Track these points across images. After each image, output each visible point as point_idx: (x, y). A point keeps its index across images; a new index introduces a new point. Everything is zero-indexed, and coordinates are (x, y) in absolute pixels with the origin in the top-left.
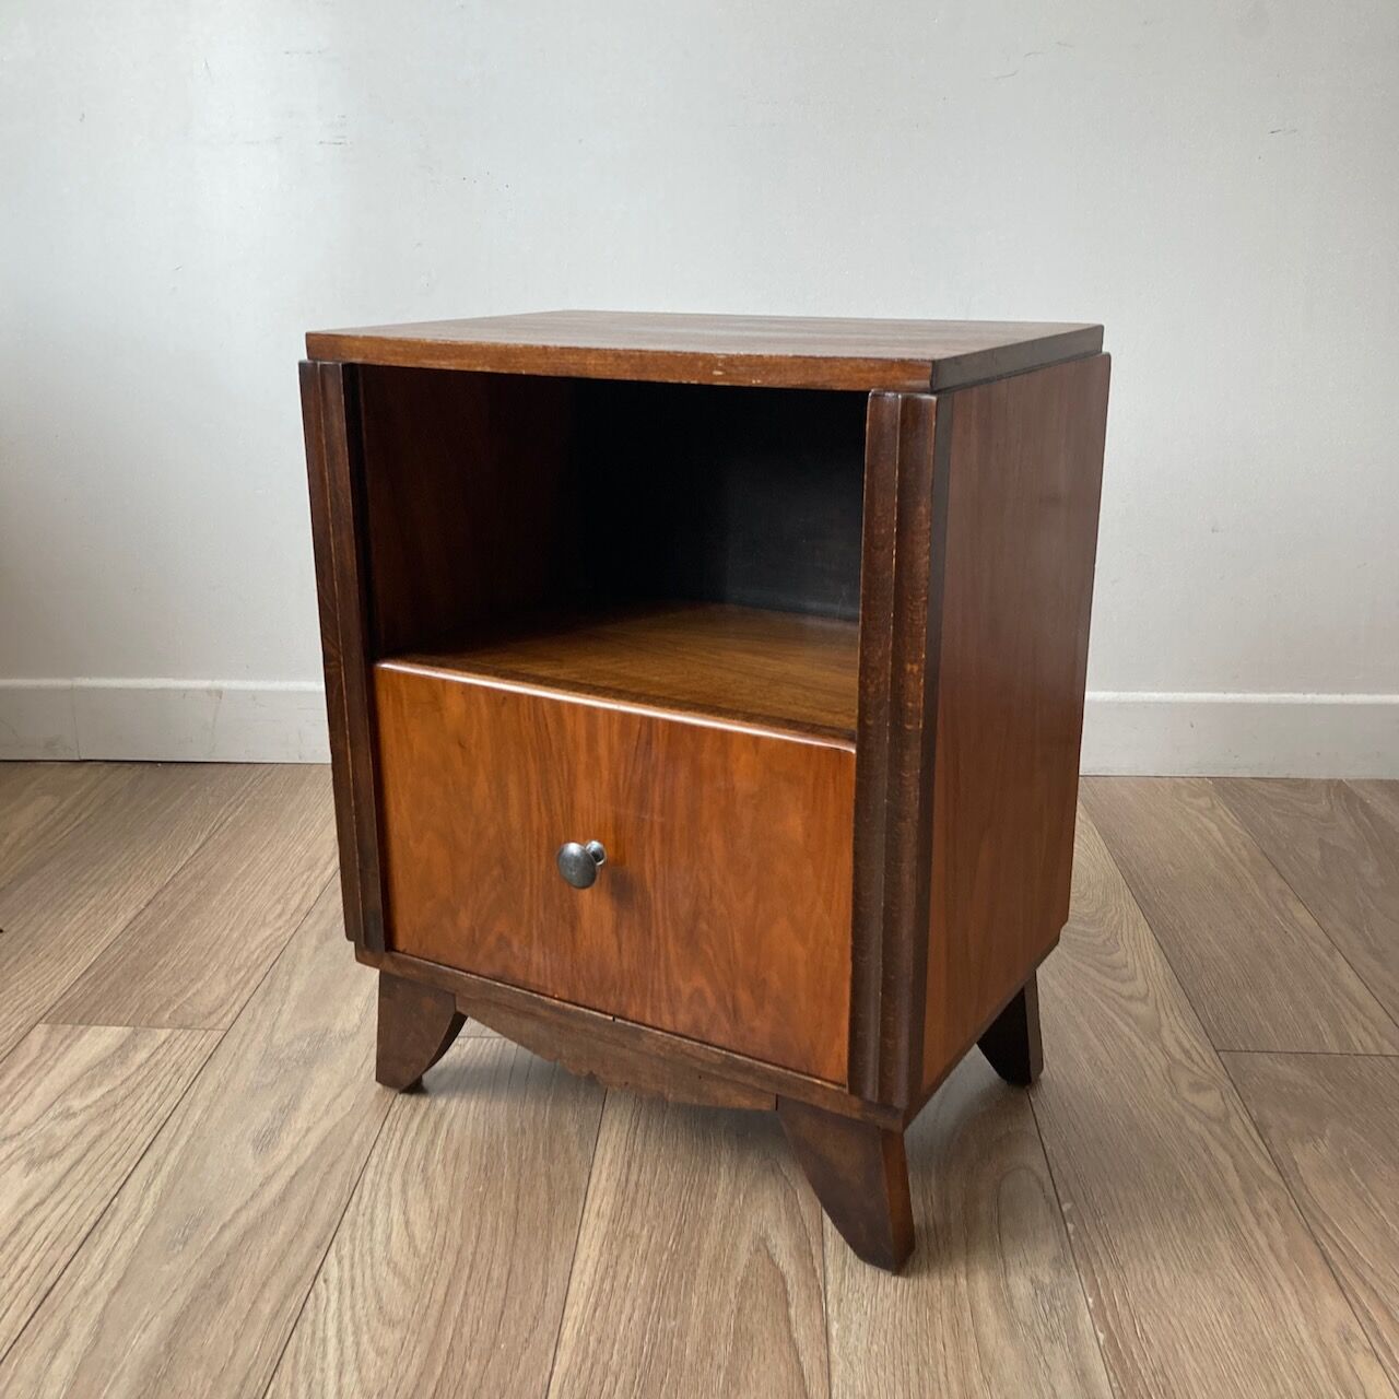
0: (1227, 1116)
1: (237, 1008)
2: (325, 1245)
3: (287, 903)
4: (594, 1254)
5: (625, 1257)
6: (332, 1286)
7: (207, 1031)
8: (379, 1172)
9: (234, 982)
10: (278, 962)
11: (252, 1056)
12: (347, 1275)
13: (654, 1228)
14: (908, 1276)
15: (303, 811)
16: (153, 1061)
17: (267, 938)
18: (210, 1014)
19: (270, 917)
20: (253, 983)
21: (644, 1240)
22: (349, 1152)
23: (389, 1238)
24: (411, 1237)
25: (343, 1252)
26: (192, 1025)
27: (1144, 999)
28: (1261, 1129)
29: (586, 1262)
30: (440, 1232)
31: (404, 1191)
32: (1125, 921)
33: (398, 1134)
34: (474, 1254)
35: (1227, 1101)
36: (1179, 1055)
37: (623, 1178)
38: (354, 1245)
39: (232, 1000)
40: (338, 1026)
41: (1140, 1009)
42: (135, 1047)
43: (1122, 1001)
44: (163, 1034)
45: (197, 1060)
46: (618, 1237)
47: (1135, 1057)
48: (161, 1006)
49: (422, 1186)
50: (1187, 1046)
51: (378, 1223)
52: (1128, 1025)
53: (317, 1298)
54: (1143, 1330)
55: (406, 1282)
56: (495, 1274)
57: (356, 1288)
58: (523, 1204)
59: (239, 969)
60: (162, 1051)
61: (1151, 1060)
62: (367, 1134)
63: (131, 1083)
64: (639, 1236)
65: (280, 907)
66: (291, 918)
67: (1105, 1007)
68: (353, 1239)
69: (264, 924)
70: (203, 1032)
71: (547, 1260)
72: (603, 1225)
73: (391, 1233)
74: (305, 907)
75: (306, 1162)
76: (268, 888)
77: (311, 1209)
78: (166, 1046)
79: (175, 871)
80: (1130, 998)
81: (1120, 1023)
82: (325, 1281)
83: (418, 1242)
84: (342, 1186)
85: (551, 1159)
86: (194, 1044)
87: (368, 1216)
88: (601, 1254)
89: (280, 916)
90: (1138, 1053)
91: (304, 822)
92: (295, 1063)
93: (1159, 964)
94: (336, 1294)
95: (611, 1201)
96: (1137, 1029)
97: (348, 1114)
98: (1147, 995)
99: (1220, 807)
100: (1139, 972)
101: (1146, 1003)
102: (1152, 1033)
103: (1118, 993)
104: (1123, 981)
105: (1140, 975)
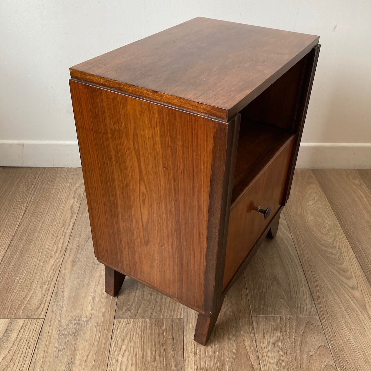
1: (46, 306)
3: (58, 245)
7: (37, 319)
9: (44, 290)
10: (58, 279)
11: (55, 333)
15: (58, 193)
16: (18, 340)
17: (53, 265)
18: (37, 309)
19: (53, 253)
20: (51, 291)
26: (31, 316)
32: (343, 245)
39: (44, 301)
40: (84, 315)
41: (357, 294)
42: (11, 330)
43: (350, 289)
44: (21, 321)
45: (35, 336)
48: (19, 305)
52: (354, 302)
59: (45, 283)
60: (22, 332)
63: (12, 352)
65: (55, 246)
66: (60, 253)
67: (346, 295)
69: (51, 257)
70: (36, 319)
74: (64, 247)
76: (50, 236)
78: (23, 329)
79: (16, 228)
80: (352, 288)
81: (352, 302)
86: (33, 327)
89: (56, 252)
91: (59, 199)
92: (71, 337)
93: (359, 269)
96: (358, 306)
97: (93, 365)
98: (358, 286)
99: (363, 185)
100: (353, 273)
101: (358, 291)
102: (363, 307)
103: (348, 285)
104: (349, 279)
105: (353, 275)
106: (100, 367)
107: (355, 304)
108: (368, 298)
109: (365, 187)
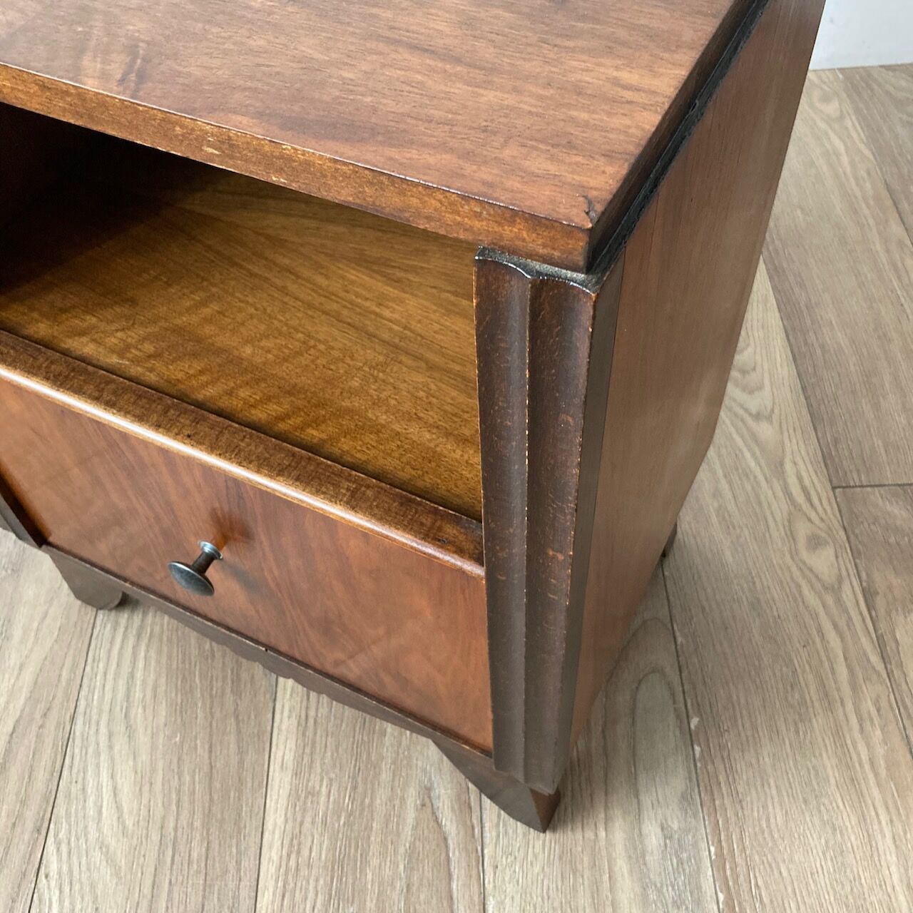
0: (840, 580)
2: (43, 829)
4: (280, 821)
5: (307, 825)
6: (53, 883)
8: (88, 722)
12: (65, 868)
13: (331, 780)
14: (554, 830)
21: (323, 799)
22: (60, 694)
23: (100, 813)
24: (119, 808)
25: (60, 836)
27: (769, 419)
28: (869, 594)
29: (274, 832)
30: (145, 801)
31: (111, 747)
33: (101, 665)
34: (176, 829)
35: (840, 558)
36: (800, 499)
37: (303, 717)
38: (70, 826)
41: (766, 431)
43: (749, 420)
46: (302, 797)
47: (760, 503)
49: (126, 738)
50: (807, 482)
51: (89, 791)
52: (753, 454)
53: (40, 901)
54: (757, 885)
55: (117, 874)
56: (195, 855)
57: (74, 883)
58: (216, 757)
61: (775, 505)
62: (74, 666)
64: (319, 792)
67: (735, 436)
68: (68, 815)
71: (239, 832)
72: (287, 778)
73: (101, 807)
75: (22, 711)
77: (30, 777)
80: (757, 417)
81: (748, 455)
82: (47, 876)
83: (126, 816)
84: (55, 745)
85: (237, 692)
87: (79, 786)
88: (286, 821)
90: (762, 498)
93: (785, 363)
94: (57, 893)
95: (294, 747)
96: (763, 463)
97: (56, 641)
98: (772, 411)
99: (848, 118)
100: (766, 375)
101: (771, 423)
102: (776, 467)
103: (746, 410)
104: (751, 392)
105: (767, 382)
106: (73, 643)
107: (756, 459)
108: (794, 441)
109: (852, 122)
